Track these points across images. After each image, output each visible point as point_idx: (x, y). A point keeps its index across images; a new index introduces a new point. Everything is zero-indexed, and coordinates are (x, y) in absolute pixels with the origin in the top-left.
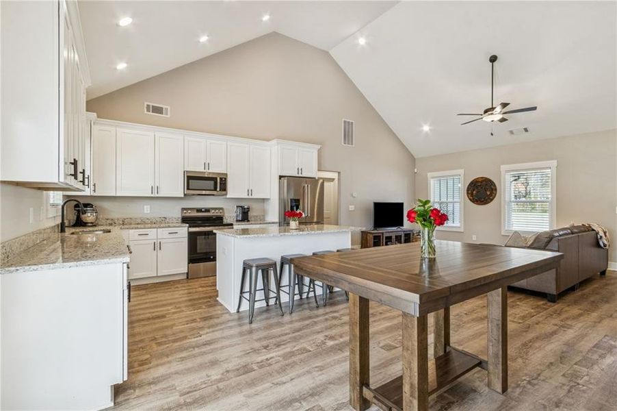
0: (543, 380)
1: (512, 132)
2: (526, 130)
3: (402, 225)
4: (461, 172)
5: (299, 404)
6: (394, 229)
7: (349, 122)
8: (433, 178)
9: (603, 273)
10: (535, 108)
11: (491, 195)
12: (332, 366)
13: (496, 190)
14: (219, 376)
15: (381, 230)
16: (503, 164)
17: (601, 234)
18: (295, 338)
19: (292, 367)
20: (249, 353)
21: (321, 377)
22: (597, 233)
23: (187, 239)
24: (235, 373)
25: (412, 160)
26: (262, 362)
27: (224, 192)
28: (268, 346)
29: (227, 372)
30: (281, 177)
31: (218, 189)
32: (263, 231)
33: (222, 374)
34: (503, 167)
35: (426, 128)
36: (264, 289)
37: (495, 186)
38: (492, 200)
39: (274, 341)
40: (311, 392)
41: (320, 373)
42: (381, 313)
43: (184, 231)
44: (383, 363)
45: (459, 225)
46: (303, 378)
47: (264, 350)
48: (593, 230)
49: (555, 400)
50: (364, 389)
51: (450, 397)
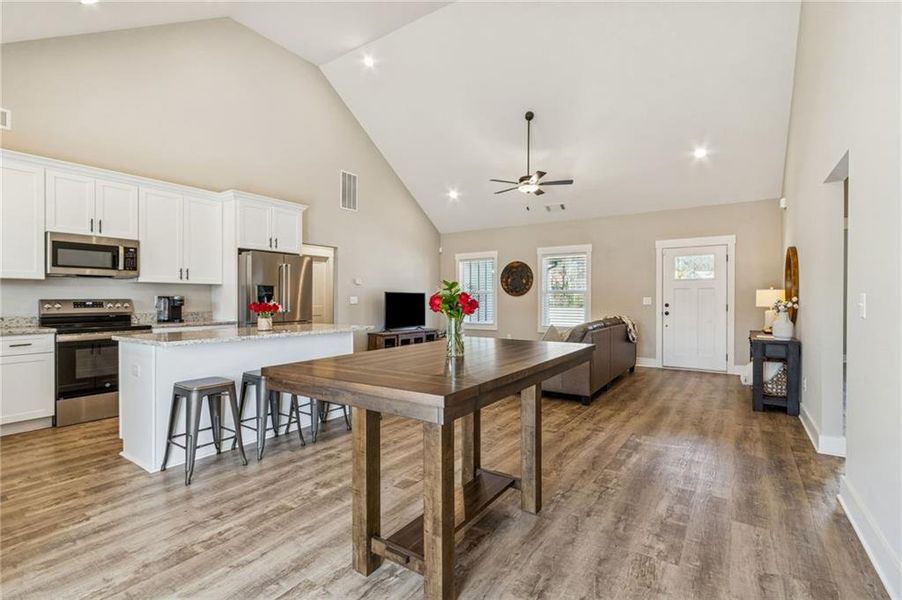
0: (577, 491)
1: (548, 208)
2: (563, 207)
3: (424, 324)
4: (495, 254)
5: (276, 586)
6: (413, 329)
7: (350, 176)
8: (461, 260)
9: (632, 369)
10: (571, 182)
11: (527, 283)
12: (326, 523)
13: (532, 278)
14: (131, 576)
15: (395, 332)
16: (539, 246)
17: (631, 326)
18: (267, 494)
19: (264, 536)
20: (187, 529)
21: (310, 541)
22: (627, 326)
23: (53, 354)
24: (161, 565)
25: (437, 236)
26: (211, 538)
27: (132, 273)
28: (221, 514)
29: (146, 566)
30: (241, 251)
31: (121, 266)
32: (210, 334)
33: (137, 572)
34: (540, 251)
35: (453, 194)
36: (213, 428)
37: (531, 273)
38: (528, 290)
39: (232, 504)
40: (294, 564)
41: (307, 536)
42: (395, 442)
43: (48, 340)
44: (399, 505)
45: (491, 322)
46: (281, 549)
47: (215, 521)
48: (624, 323)
49: (586, 509)
50: (373, 541)
51: (480, 530)
